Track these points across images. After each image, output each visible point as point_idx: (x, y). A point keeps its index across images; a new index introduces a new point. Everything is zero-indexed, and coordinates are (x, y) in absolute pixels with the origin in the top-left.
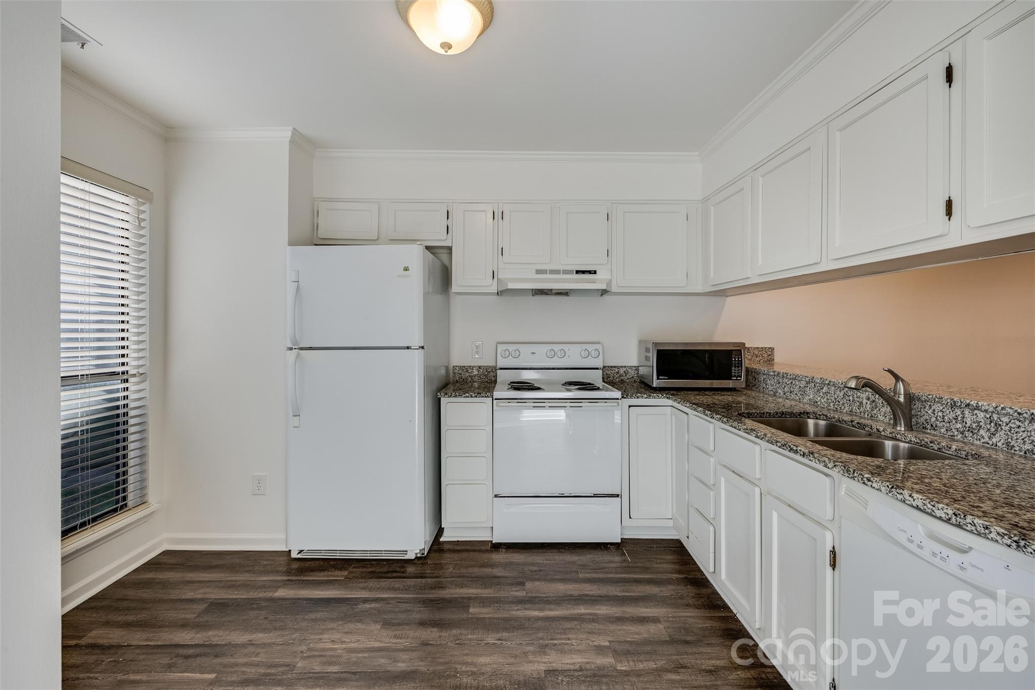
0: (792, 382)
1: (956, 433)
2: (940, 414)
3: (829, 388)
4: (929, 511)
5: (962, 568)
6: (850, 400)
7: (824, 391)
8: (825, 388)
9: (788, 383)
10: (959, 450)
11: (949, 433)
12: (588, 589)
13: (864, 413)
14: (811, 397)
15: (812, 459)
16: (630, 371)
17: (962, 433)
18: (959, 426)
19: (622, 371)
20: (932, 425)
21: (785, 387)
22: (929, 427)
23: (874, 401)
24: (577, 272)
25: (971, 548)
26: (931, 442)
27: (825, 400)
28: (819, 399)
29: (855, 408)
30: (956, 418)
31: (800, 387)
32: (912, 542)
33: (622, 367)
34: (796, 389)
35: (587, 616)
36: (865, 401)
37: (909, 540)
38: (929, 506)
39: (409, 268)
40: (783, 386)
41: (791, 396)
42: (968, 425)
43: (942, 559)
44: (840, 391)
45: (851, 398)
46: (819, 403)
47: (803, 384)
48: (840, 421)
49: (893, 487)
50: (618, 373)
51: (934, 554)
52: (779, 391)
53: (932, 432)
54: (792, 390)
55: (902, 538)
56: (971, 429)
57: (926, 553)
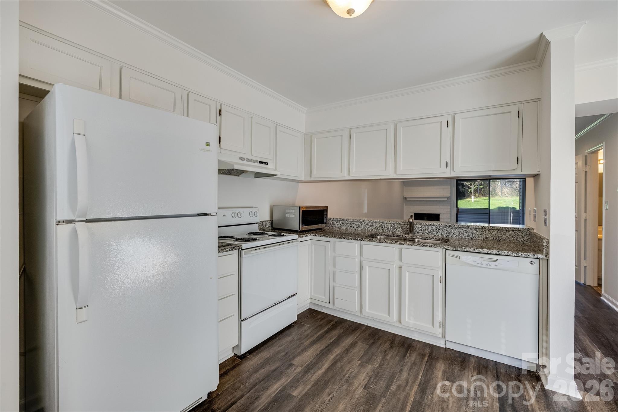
0: (351, 223)
1: (426, 234)
2: (420, 228)
3: (372, 224)
4: (489, 253)
5: (496, 266)
6: (383, 228)
7: (369, 225)
8: (370, 224)
9: (348, 223)
10: (437, 238)
11: (423, 234)
12: (318, 347)
13: (390, 232)
14: (362, 228)
15: (436, 247)
16: (267, 223)
17: (428, 234)
18: (427, 231)
19: (264, 223)
20: (417, 233)
21: (346, 225)
22: (416, 233)
23: (394, 227)
24: (260, 162)
25: (497, 259)
26: (427, 237)
27: (370, 228)
28: (367, 228)
29: (385, 230)
30: (426, 229)
31: (356, 224)
32: (479, 263)
33: (264, 221)
34: (354, 226)
35: (337, 357)
36: (390, 227)
37: (478, 263)
38: (489, 251)
39: (210, 144)
40: (345, 225)
41: (350, 229)
42: (430, 231)
43: (490, 265)
44: (378, 224)
45: (383, 227)
46: (367, 230)
47: (358, 223)
48: (387, 235)
49: (475, 249)
50: (262, 225)
51: (487, 265)
52: (343, 227)
53: (417, 234)
54: (351, 226)
55: (475, 264)
56: (431, 232)
57: (484, 265)
